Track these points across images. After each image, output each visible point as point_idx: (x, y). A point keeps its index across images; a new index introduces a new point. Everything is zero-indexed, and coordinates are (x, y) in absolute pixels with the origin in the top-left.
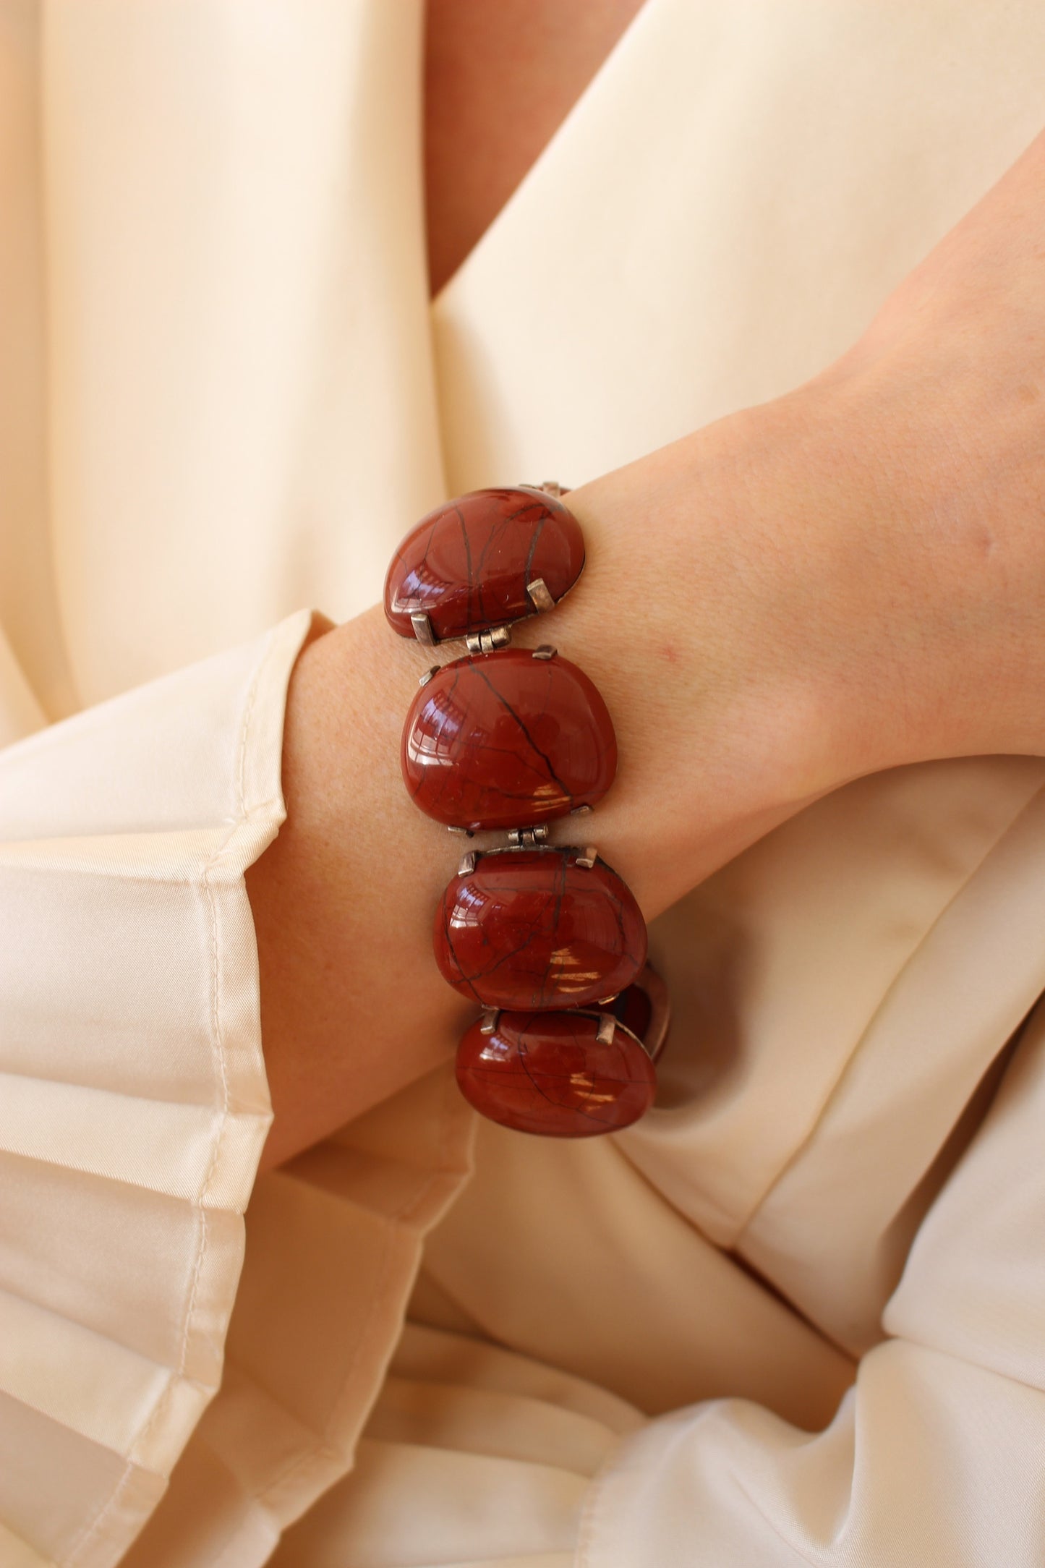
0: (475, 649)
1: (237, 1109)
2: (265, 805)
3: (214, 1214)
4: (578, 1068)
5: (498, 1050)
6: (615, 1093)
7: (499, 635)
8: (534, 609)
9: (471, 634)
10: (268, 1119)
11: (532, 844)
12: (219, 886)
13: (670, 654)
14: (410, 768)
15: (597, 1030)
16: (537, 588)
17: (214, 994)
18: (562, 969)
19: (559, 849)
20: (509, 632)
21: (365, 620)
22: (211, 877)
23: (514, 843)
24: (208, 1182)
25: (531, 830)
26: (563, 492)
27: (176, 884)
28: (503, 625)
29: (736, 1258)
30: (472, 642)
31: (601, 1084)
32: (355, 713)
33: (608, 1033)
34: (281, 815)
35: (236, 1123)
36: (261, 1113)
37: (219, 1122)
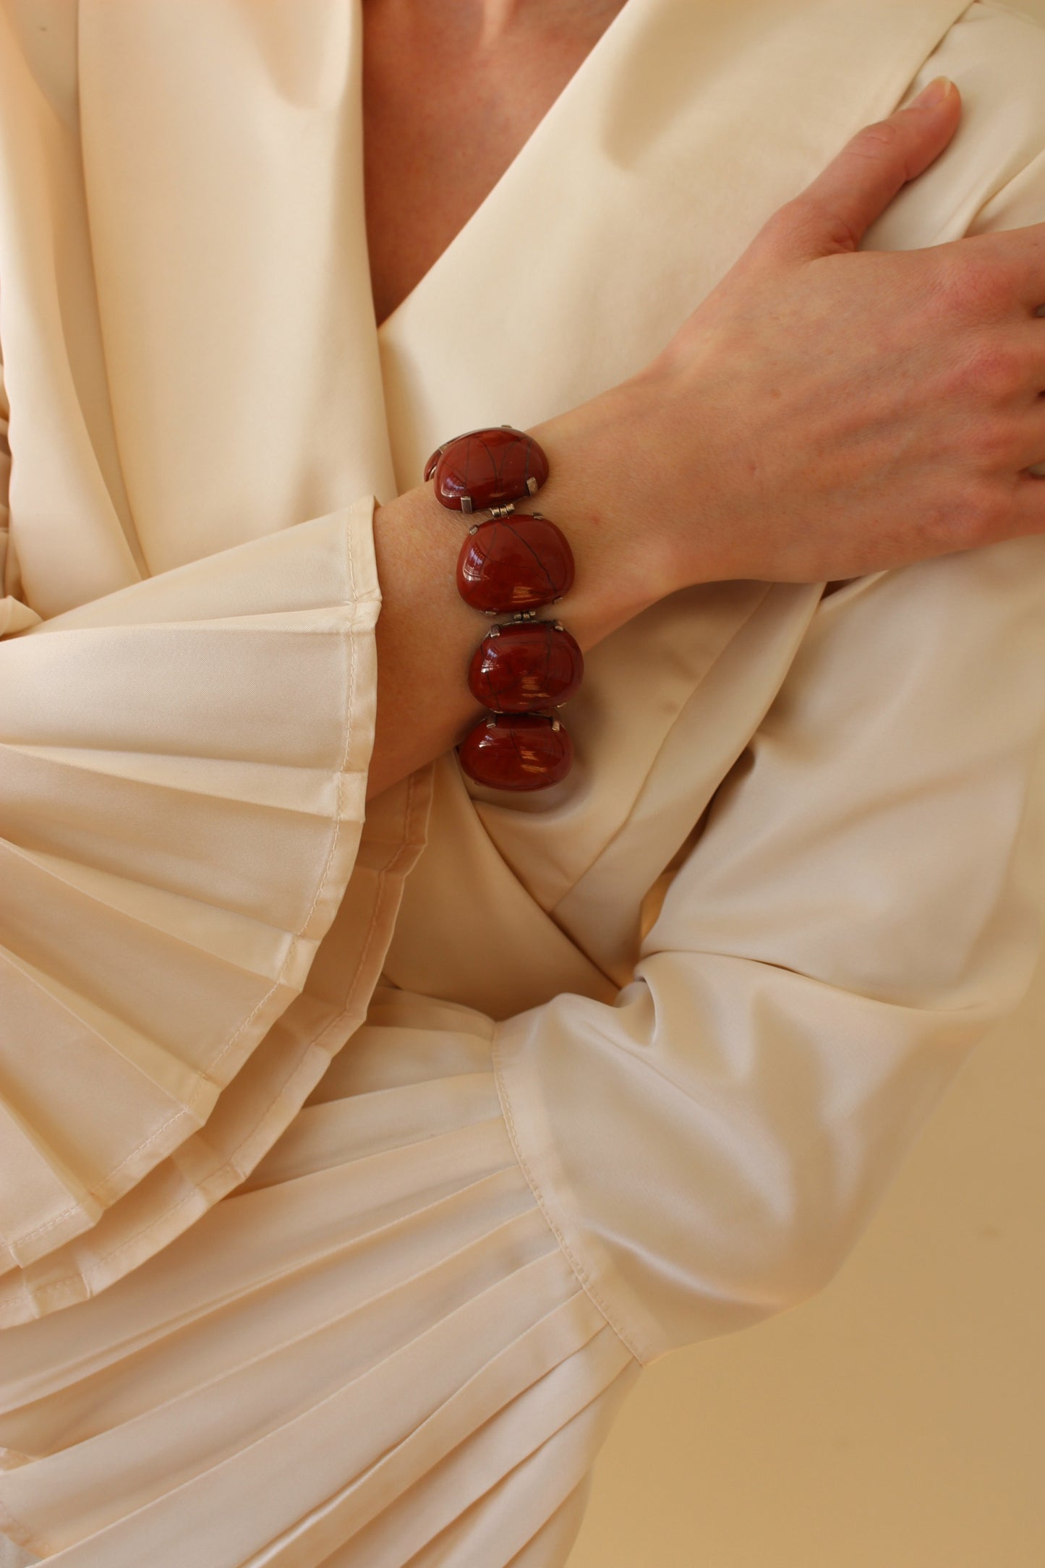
0: (497, 515)
2: (369, 593)
3: (344, 825)
4: (530, 748)
5: (488, 741)
6: (549, 765)
7: (510, 507)
8: (529, 494)
9: (494, 507)
10: (366, 774)
11: (528, 619)
12: (358, 634)
13: (595, 521)
15: (551, 725)
16: (531, 483)
17: (348, 697)
19: (541, 622)
20: (515, 506)
22: (355, 628)
23: (518, 620)
24: (340, 808)
25: (528, 612)
27: (331, 634)
28: (511, 503)
29: (552, 917)
30: (495, 511)
31: (543, 759)
32: (417, 550)
33: (556, 727)
34: (381, 598)
35: (349, 777)
36: (362, 771)
37: (338, 777)
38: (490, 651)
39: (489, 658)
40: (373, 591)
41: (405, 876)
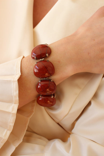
0: (41, 60)
1: (15, 103)
4: (49, 100)
5: (41, 99)
6: (52, 103)
7: (43, 59)
8: (47, 57)
9: (40, 59)
10: (18, 104)
11: (46, 79)
12: (15, 81)
13: (59, 62)
14: (34, 72)
15: (51, 97)
16: (47, 55)
17: (14, 92)
18: (48, 91)
19: (49, 80)
21: (28, 57)
22: (14, 80)
23: (44, 79)
24: (12, 111)
26: (48, 45)
27: (10, 81)
29: (58, 124)
31: (51, 102)
32: (28, 66)
33: (52, 97)
34: (21, 74)
35: (15, 105)
36: (17, 104)
37: (13, 105)
38: (39, 84)
39: (39, 85)
40: (19, 73)
41: (29, 118)
